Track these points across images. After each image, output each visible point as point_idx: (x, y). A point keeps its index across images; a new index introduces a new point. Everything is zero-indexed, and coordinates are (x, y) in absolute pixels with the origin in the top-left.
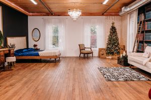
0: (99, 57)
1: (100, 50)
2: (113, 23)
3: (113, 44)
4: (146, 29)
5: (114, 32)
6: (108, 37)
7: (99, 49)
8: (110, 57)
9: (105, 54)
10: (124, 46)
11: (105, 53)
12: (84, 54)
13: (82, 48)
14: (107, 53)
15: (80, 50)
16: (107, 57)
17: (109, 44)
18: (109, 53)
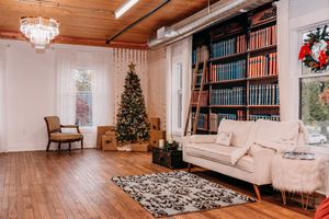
0: (99, 148)
1: (102, 131)
2: (132, 66)
3: (134, 116)
4: (215, 81)
5: (135, 87)
6: (120, 100)
7: (99, 128)
8: (127, 148)
9: (115, 141)
10: (159, 120)
11: (114, 138)
12: (60, 142)
13: (52, 126)
14: (118, 139)
15: (49, 133)
16: (119, 149)
17: (122, 116)
18: (124, 137)
